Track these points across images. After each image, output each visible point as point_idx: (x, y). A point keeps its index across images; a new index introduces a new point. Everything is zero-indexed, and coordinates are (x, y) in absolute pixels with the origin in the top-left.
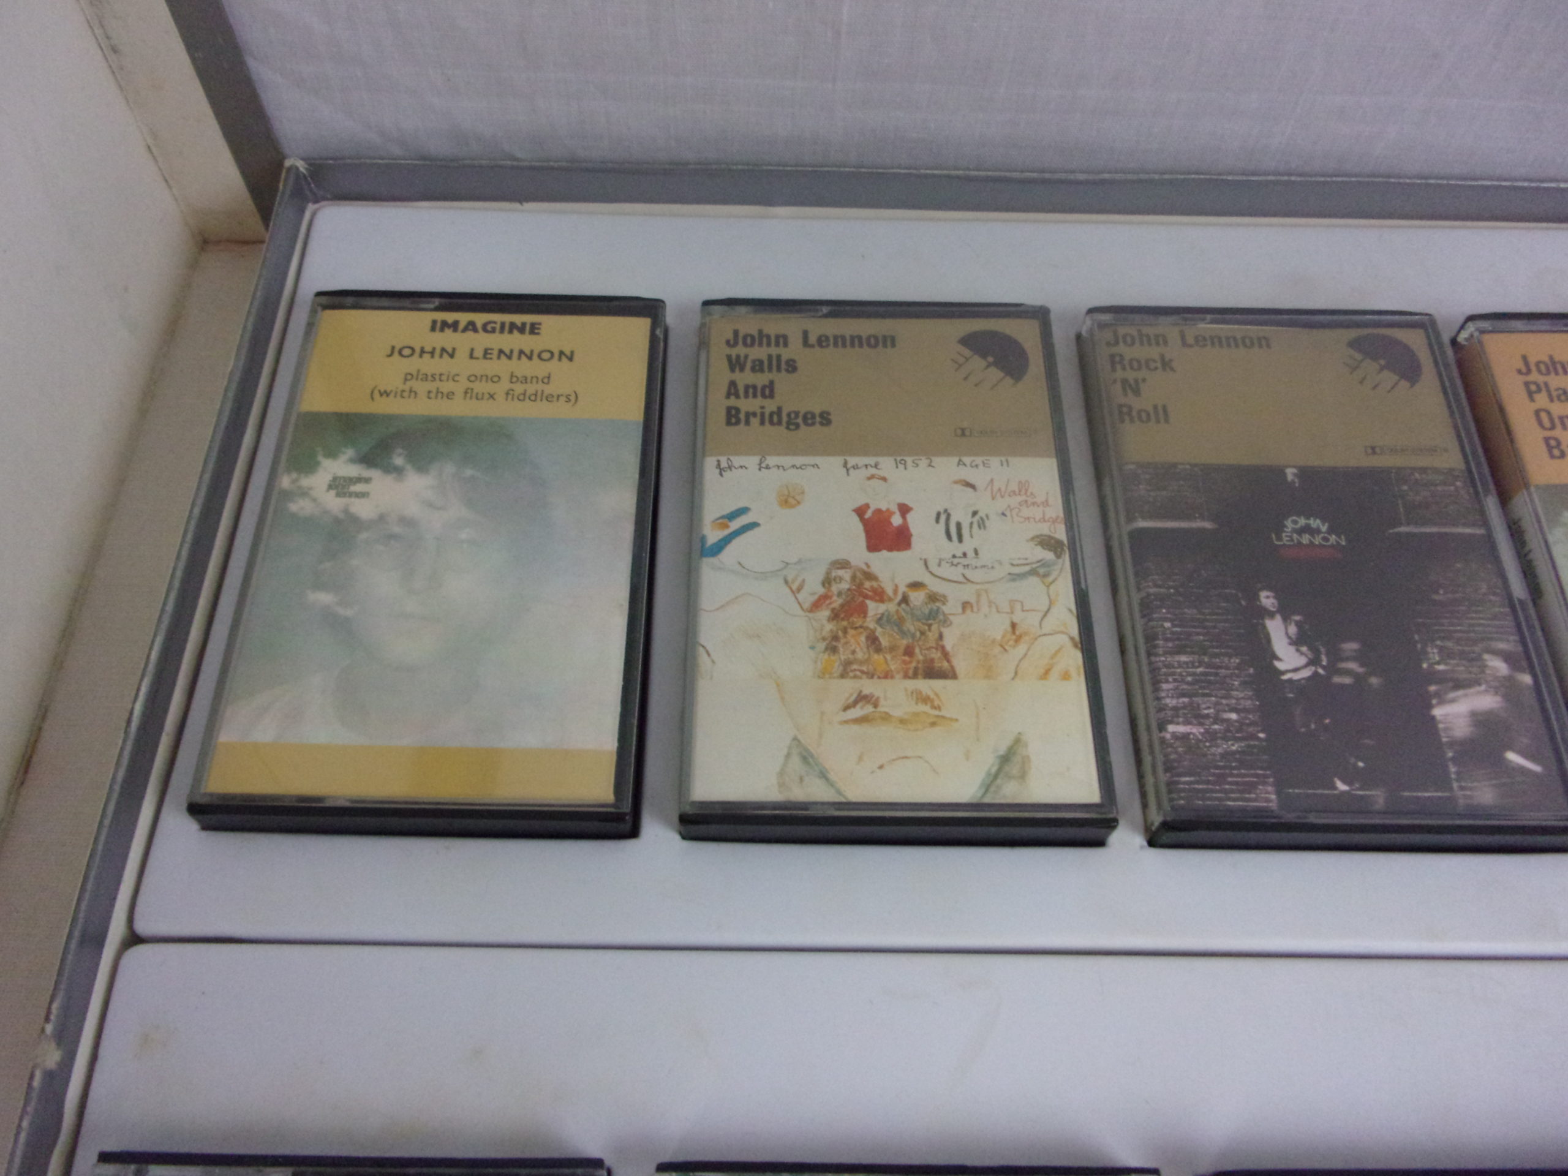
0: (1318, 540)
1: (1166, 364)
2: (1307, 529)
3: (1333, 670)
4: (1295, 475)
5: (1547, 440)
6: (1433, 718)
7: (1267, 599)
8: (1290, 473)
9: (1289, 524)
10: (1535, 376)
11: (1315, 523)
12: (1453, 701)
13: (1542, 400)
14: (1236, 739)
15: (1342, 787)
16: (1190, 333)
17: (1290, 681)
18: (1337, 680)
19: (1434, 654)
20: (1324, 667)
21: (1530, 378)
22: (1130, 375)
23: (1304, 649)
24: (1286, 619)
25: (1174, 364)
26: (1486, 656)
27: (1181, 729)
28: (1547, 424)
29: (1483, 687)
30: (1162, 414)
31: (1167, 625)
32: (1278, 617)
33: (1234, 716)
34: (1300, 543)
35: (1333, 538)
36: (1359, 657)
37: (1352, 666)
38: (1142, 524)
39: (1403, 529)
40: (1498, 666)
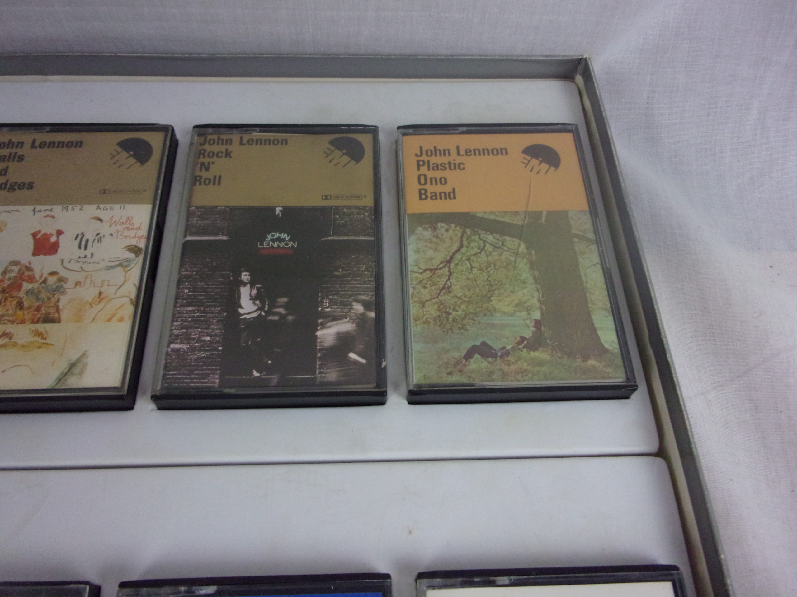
0: (282, 245)
1: (228, 154)
2: (279, 239)
3: (268, 313)
4: (281, 211)
5: (420, 190)
6: (316, 337)
7: (245, 276)
8: (278, 210)
9: (269, 237)
10: (424, 158)
11: (284, 236)
12: (329, 327)
13: (424, 170)
14: (206, 351)
15: (256, 374)
16: (246, 137)
17: (245, 319)
18: (270, 318)
19: (326, 303)
20: (265, 312)
21: (421, 158)
22: (206, 160)
23: (257, 302)
24: (252, 287)
25: (231, 155)
26: (354, 303)
27: (177, 346)
28: (423, 181)
29: (348, 319)
30: (217, 180)
31: (186, 291)
32: (248, 286)
33: (208, 338)
34: (272, 246)
35: (291, 244)
36: (286, 306)
37: (282, 310)
38: (189, 238)
39: (330, 238)
40: (359, 308)
